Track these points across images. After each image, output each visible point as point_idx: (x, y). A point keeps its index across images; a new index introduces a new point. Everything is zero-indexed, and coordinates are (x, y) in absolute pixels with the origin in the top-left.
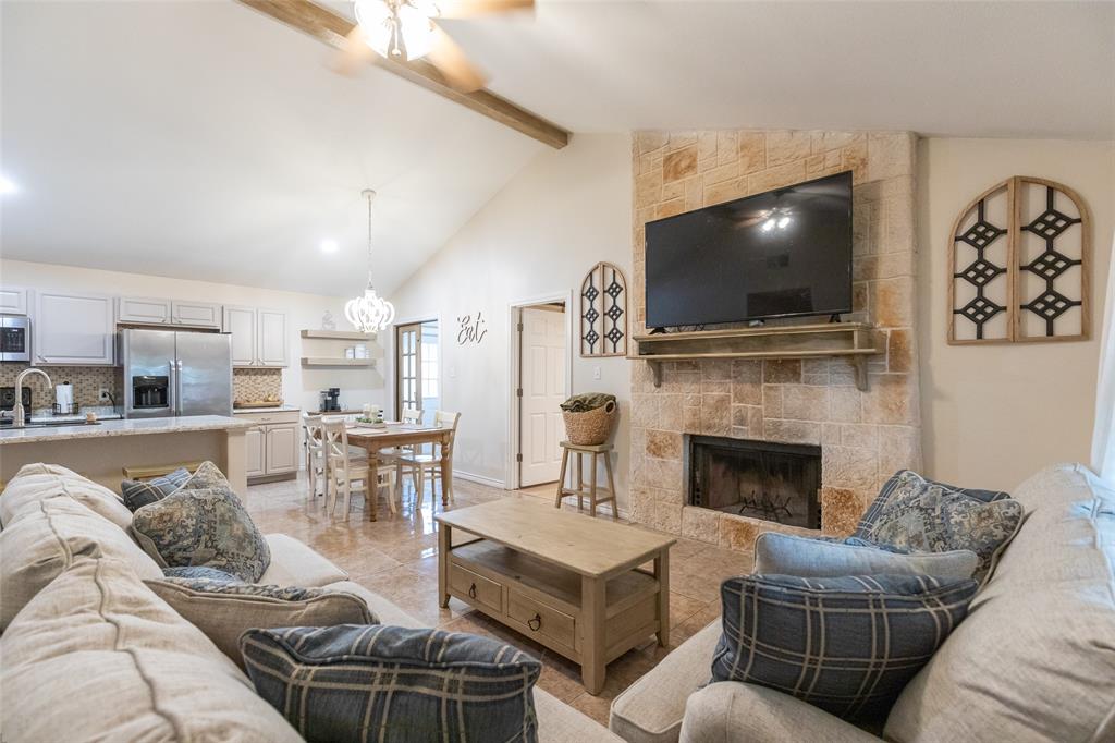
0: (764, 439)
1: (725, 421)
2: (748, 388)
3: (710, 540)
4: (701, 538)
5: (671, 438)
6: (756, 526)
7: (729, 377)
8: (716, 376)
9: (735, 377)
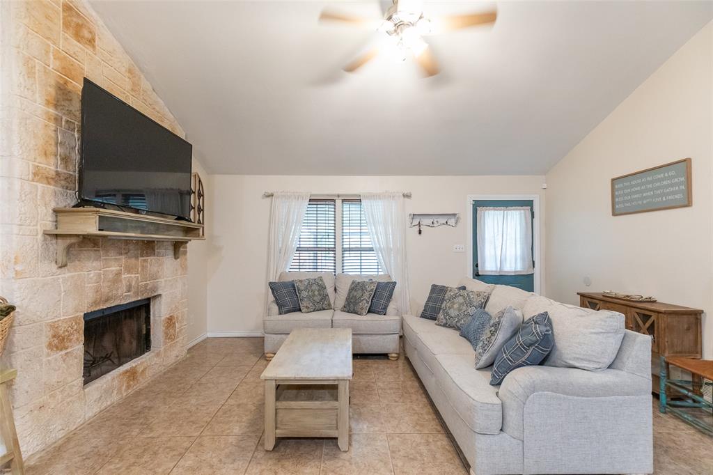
0: (140, 298)
1: (120, 292)
2: (133, 261)
3: (109, 403)
4: (103, 407)
5: (76, 323)
6: (136, 366)
7: (121, 254)
8: (112, 254)
9: (126, 253)
